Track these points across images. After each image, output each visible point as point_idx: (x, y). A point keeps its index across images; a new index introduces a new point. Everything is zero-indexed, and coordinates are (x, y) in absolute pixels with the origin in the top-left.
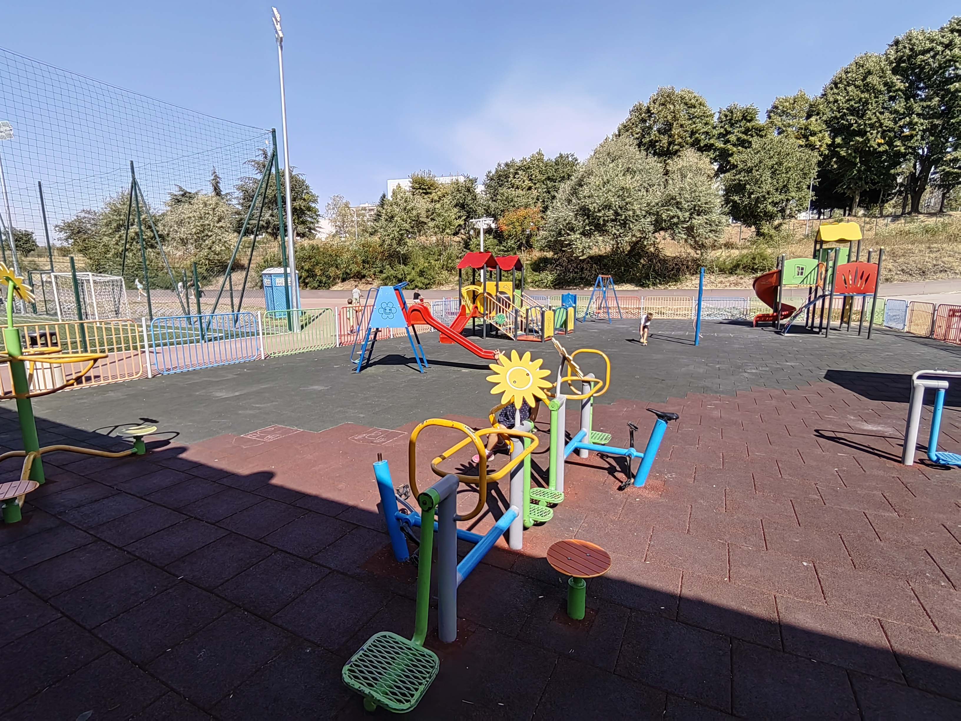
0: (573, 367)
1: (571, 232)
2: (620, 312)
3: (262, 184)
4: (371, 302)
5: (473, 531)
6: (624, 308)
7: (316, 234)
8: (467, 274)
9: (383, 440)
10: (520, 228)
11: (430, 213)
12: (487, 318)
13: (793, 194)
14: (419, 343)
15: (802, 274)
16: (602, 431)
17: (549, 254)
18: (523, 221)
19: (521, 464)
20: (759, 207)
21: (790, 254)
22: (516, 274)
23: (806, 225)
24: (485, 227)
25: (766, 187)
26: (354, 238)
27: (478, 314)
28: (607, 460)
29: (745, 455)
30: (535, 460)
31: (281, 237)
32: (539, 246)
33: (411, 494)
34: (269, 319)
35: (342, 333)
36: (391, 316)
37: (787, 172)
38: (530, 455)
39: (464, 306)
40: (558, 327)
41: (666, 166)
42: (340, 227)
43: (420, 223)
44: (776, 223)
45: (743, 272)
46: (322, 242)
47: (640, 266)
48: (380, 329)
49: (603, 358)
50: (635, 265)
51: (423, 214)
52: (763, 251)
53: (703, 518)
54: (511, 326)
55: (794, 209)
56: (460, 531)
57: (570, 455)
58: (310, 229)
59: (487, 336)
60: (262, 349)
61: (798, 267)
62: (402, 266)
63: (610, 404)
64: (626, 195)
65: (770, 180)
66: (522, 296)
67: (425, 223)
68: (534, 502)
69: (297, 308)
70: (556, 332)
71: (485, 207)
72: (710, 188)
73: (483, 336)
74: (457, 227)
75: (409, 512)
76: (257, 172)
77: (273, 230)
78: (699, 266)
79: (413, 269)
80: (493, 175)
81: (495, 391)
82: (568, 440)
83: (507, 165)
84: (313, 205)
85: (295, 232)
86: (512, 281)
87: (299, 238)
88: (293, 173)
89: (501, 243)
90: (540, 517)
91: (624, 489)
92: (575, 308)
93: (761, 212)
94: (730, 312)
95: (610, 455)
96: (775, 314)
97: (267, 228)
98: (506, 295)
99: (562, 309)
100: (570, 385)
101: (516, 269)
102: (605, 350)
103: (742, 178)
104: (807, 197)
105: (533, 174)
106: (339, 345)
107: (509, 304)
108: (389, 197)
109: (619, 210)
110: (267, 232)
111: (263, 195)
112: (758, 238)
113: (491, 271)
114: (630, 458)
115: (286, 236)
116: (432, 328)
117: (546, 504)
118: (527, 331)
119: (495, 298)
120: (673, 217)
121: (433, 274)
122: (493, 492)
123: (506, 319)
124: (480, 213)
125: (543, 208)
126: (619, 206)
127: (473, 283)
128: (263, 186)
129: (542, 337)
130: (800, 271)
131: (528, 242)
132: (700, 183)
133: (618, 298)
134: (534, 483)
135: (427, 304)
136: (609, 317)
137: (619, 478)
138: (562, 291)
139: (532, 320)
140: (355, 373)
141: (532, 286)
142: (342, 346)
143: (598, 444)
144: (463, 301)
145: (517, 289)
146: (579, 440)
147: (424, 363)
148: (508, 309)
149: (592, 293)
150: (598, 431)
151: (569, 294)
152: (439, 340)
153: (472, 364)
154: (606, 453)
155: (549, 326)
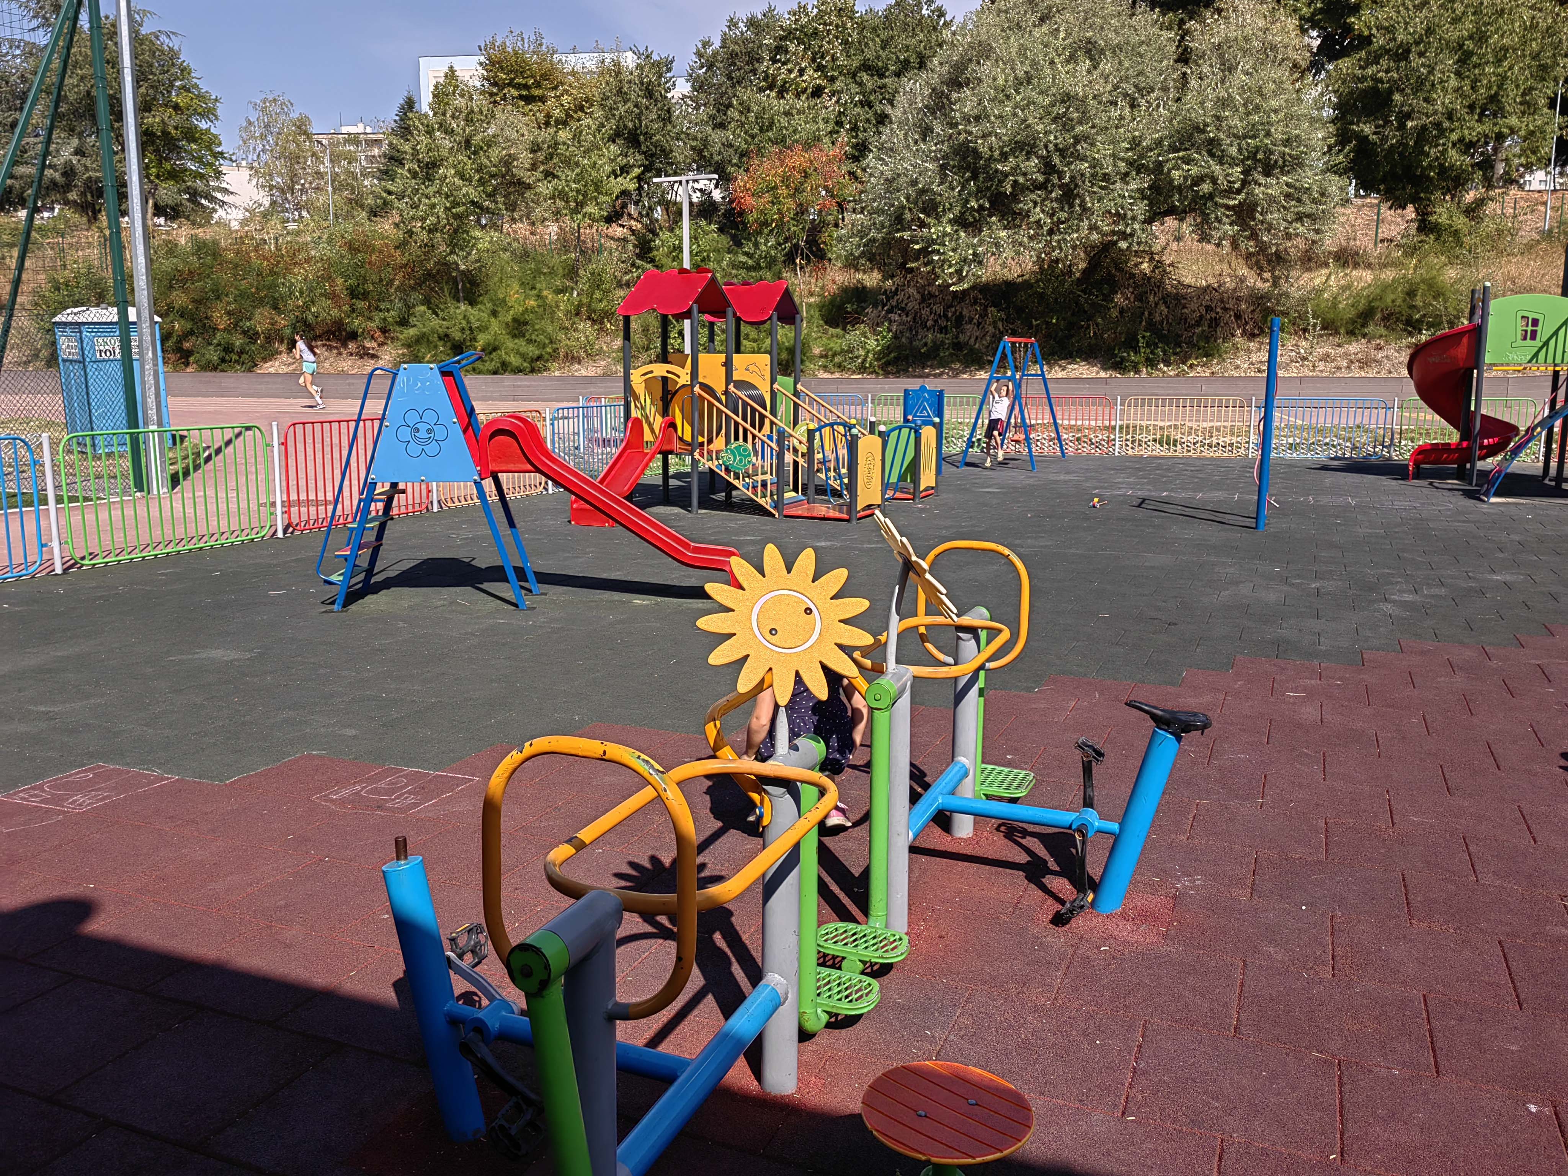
0: (931, 590)
1: (928, 216)
2: (1059, 438)
3: (49, 61)
4: (374, 407)
5: (664, 1048)
6: (1071, 428)
7: (215, 211)
8: (645, 330)
9: (411, 799)
10: (790, 204)
11: (541, 156)
12: (702, 455)
13: (1513, 121)
14: (512, 524)
15: (1533, 337)
16: (1008, 764)
17: (872, 279)
18: (802, 184)
19: (792, 859)
20: (1427, 155)
21: (1505, 282)
22: (780, 331)
23: (1545, 204)
24: (696, 197)
25: (1443, 100)
26: (326, 224)
27: (677, 446)
28: (1023, 841)
29: (1383, 823)
30: (830, 846)
31: (108, 216)
32: (844, 253)
33: (489, 948)
34: (75, 457)
35: (294, 497)
36: (432, 448)
37: (1499, 62)
38: (814, 833)
39: (637, 422)
40: (894, 479)
41: (1182, 38)
42: (283, 191)
43: (511, 183)
44: (1470, 197)
45: (1383, 331)
46: (231, 232)
47: (1115, 313)
48: (401, 486)
49: (1012, 564)
50: (1100, 309)
51: (525, 157)
52: (1435, 272)
53: (1274, 994)
54: (767, 477)
55: (1517, 161)
56: (626, 1049)
57: (926, 829)
58: (194, 195)
59: (701, 506)
60: (55, 544)
61: (1523, 317)
62: (463, 307)
63: (1029, 689)
64: (1076, 115)
65: (1453, 82)
66: (796, 393)
67: (529, 187)
68: (830, 961)
69: (160, 424)
70: (889, 494)
71: (694, 143)
72: (1300, 100)
73: (690, 505)
74: (617, 198)
75: (485, 1002)
76: (35, 23)
77: (83, 194)
78: (1267, 312)
79: (494, 313)
80: (715, 54)
81: (719, 657)
82: (918, 789)
83: (752, 23)
84: (203, 125)
85: (151, 202)
86: (770, 353)
87: (162, 220)
88: (144, 31)
89: (739, 244)
90: (844, 1004)
91: (1068, 921)
92: (939, 427)
93: (1430, 167)
94: (1349, 440)
95: (1031, 828)
96: (1465, 444)
97: (67, 187)
98: (752, 392)
99: (905, 431)
100: (923, 638)
101: (779, 319)
102: (1017, 542)
103: (1381, 75)
104: (1548, 129)
105: (828, 52)
106: (285, 531)
107: (762, 417)
108: (425, 103)
109: (1056, 160)
110: (66, 202)
111: (55, 91)
112: (1423, 237)
113: (712, 325)
114: (1083, 835)
115: (124, 213)
116: (550, 483)
117: (861, 966)
118: (811, 491)
119: (723, 398)
120: (1199, 180)
121: (550, 329)
122: (717, 937)
123: (754, 459)
124: (680, 158)
125: (855, 146)
126: (1056, 145)
127: (663, 358)
128: (53, 66)
129: (851, 506)
130: (1530, 328)
131: (812, 242)
132: (1272, 86)
133: (1053, 400)
134: (827, 910)
135: (534, 414)
136: (1030, 451)
137: (1055, 891)
138: (905, 380)
139: (824, 462)
140: (332, 611)
141: (825, 368)
142: (292, 533)
143: (1001, 799)
144: (636, 406)
145: (783, 375)
146: (949, 788)
147: (527, 581)
148: (760, 431)
149: (984, 387)
150: (999, 765)
151: (923, 388)
152: (569, 514)
153: (661, 582)
154: (1020, 824)
155: (870, 478)
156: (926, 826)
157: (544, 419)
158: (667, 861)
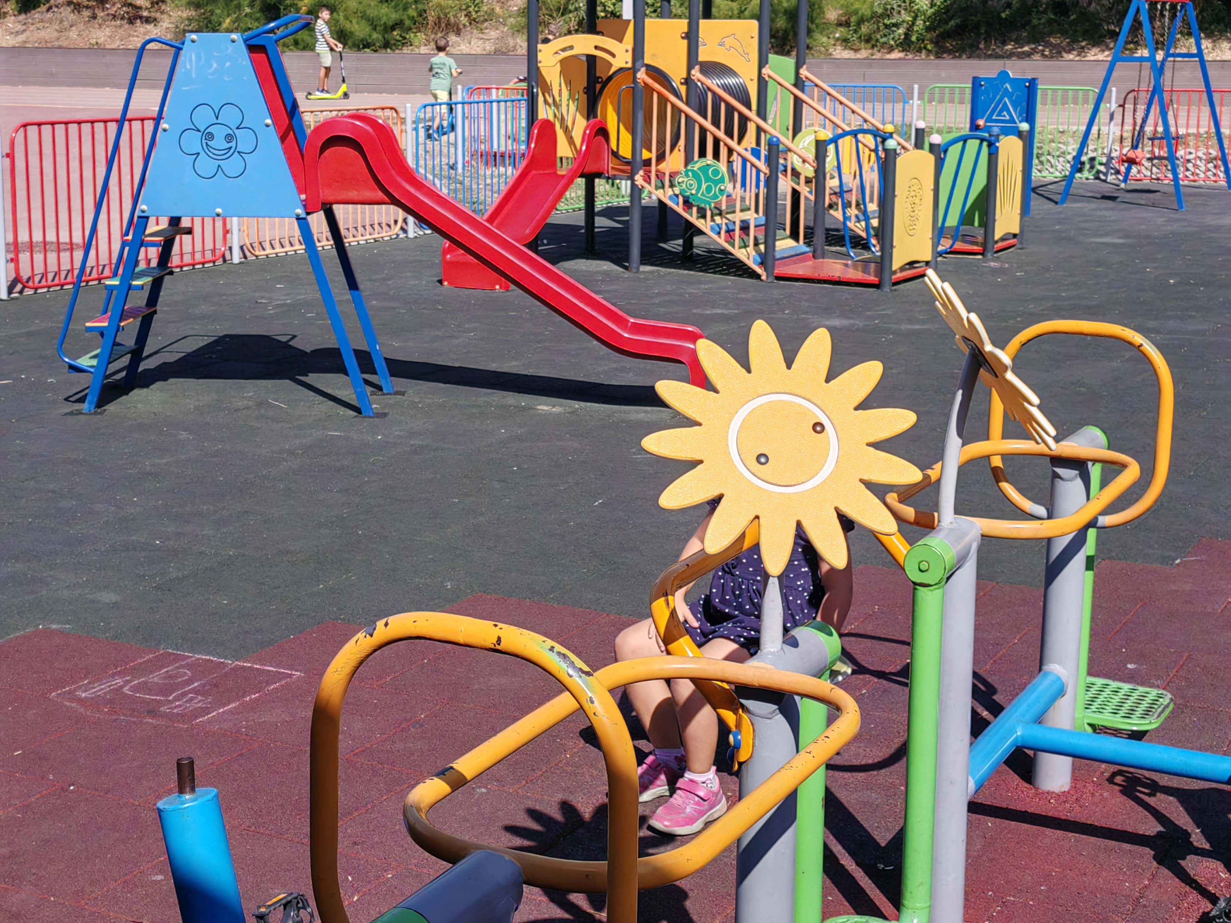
0: (1013, 398)
2: (1223, 157)
4: (146, 100)
9: (198, 702)
12: (648, 179)
14: (353, 284)
16: (1131, 678)
19: (786, 815)
27: (611, 164)
28: (1151, 801)
30: (842, 796)
35: (23, 237)
36: (233, 165)
38: (820, 775)
39: (548, 126)
40: (952, 220)
48: (186, 223)
49: (1147, 359)
54: (750, 216)
57: (994, 776)
59: (647, 258)
63: (1166, 560)
66: (799, 83)
70: (945, 244)
73: (627, 258)
81: (677, 495)
82: (985, 714)
86: (758, 18)
92: (1028, 139)
95: (1164, 780)
98: (728, 81)
99: (973, 145)
100: (997, 475)
106: (10, 290)
107: (744, 119)
116: (411, 220)
118: (819, 237)
119: (683, 89)
123: (729, 187)
127: (590, 25)
129: (883, 263)
133: (1216, 97)
134: (836, 895)
135: (388, 113)
136: (1176, 179)
137: (1201, 880)
138: (974, 62)
139: (841, 192)
140: (79, 413)
141: (845, 42)
142: (21, 292)
143: (1116, 732)
144: (546, 102)
145: (776, 53)
146: (1035, 711)
147: (375, 372)
148: (739, 142)
149: (1104, 74)
150: (1114, 679)
151: (1003, 75)
152: (438, 272)
153: (580, 377)
154: (1147, 774)
155: (913, 218)
156: (995, 772)
157: (403, 121)
158: (586, 811)
